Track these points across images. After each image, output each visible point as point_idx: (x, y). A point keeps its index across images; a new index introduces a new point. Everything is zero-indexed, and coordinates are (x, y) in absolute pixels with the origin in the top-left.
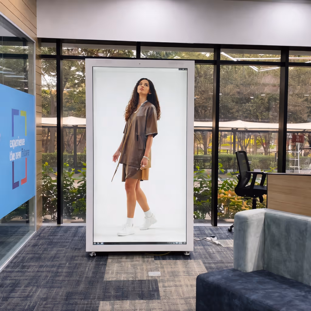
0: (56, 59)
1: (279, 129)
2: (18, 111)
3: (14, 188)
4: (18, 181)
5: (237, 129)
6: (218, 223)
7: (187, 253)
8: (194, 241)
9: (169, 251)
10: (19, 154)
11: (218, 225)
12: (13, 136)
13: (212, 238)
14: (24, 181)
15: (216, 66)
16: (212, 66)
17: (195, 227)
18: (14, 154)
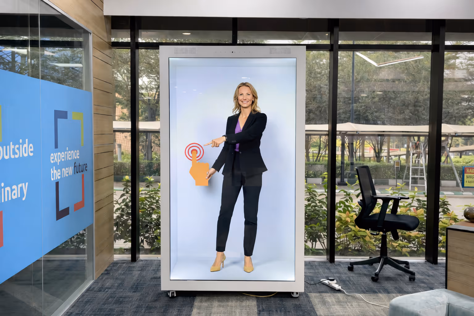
0: (129, 47)
1: (429, 132)
2: (66, 112)
4: (68, 207)
6: (335, 255)
7: (295, 294)
8: (305, 283)
9: (275, 292)
10: (69, 171)
11: (336, 260)
12: (56, 147)
13: (329, 281)
14: (79, 206)
15: (332, 52)
16: (327, 54)
17: (306, 263)
18: (59, 170)
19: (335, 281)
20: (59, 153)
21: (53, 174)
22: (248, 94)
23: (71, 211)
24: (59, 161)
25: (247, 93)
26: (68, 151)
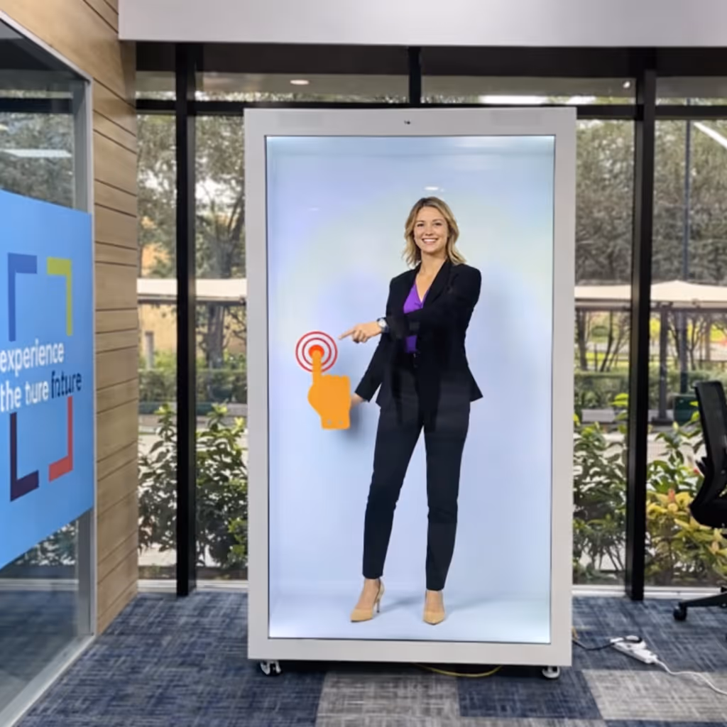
0: (174, 112)
2: (34, 258)
3: (13, 497)
4: (36, 470)
5: (671, 303)
6: (645, 584)
7: (550, 670)
11: (646, 594)
12: (12, 337)
14: (60, 468)
17: (577, 601)
18: (18, 390)
19: (643, 644)
20: (19, 351)
21: (5, 398)
22: (438, 224)
23: (43, 479)
24: (18, 367)
25: (435, 220)
26: (40, 345)
